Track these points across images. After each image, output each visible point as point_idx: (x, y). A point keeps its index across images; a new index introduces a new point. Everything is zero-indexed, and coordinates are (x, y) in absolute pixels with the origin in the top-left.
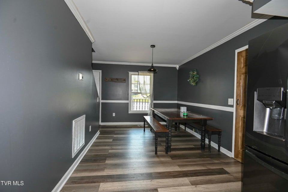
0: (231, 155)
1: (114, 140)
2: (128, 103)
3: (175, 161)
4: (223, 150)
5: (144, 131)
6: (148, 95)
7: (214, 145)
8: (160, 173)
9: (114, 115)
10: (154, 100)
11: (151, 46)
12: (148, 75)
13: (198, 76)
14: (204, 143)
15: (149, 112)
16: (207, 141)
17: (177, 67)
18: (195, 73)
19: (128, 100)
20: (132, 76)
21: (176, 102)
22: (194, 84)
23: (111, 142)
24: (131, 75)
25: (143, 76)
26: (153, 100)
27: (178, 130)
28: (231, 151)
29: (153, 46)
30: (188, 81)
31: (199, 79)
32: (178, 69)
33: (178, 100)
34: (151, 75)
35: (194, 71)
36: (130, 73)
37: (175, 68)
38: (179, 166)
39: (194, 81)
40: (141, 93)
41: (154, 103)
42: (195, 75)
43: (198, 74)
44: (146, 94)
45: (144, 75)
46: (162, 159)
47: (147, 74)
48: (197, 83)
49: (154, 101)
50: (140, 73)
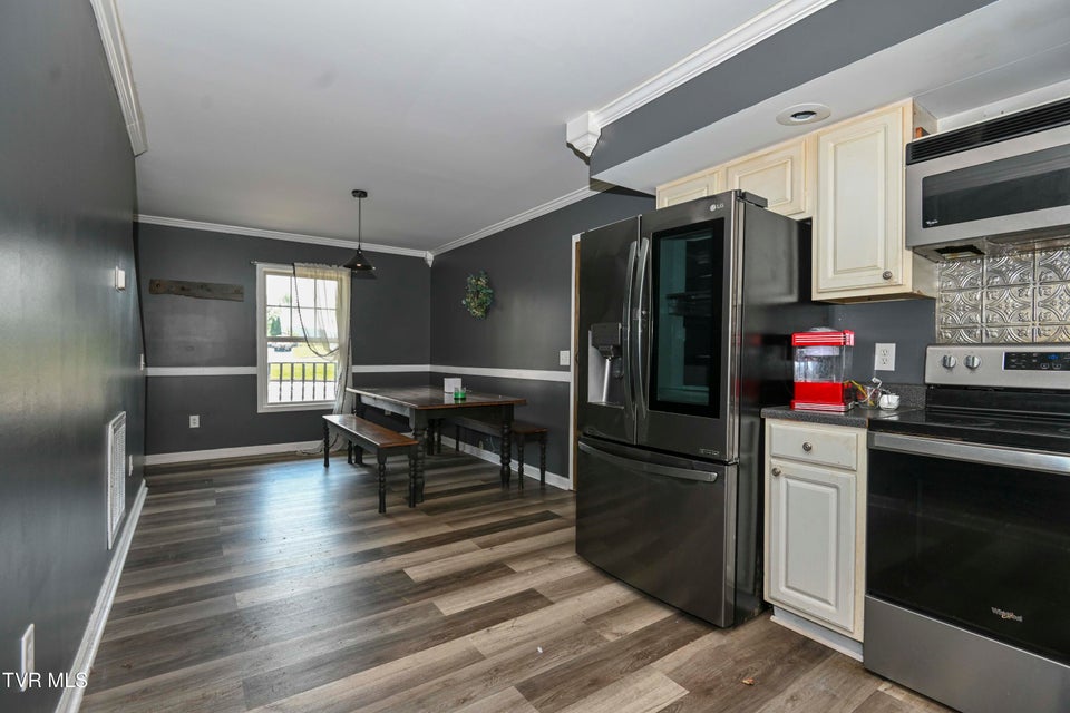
0: (567, 484)
1: (219, 501)
2: (254, 377)
3: (437, 517)
4: (552, 479)
5: (327, 465)
6: (333, 347)
7: (532, 472)
8: (402, 545)
9: (194, 421)
10: (353, 364)
11: (354, 192)
12: (331, 279)
13: (490, 291)
14: (509, 468)
15: (336, 406)
16: (514, 466)
17: (429, 257)
18: (483, 282)
19: (254, 364)
20: (268, 277)
21: (427, 368)
22: (479, 313)
23: (214, 507)
24: (266, 273)
25: (313, 280)
26: (350, 363)
27: (435, 453)
28: (568, 477)
29: (360, 194)
30: (464, 302)
31: (493, 300)
32: (430, 263)
33: (432, 363)
34: (341, 279)
35: (480, 275)
36: (261, 267)
37: (423, 260)
38: (449, 524)
39: (481, 305)
40: (305, 340)
41: (354, 374)
42: (482, 287)
43: (489, 284)
44: (325, 341)
45: (316, 278)
46: (403, 519)
47: (327, 275)
48: (487, 311)
49: (354, 367)
50: (300, 268)
